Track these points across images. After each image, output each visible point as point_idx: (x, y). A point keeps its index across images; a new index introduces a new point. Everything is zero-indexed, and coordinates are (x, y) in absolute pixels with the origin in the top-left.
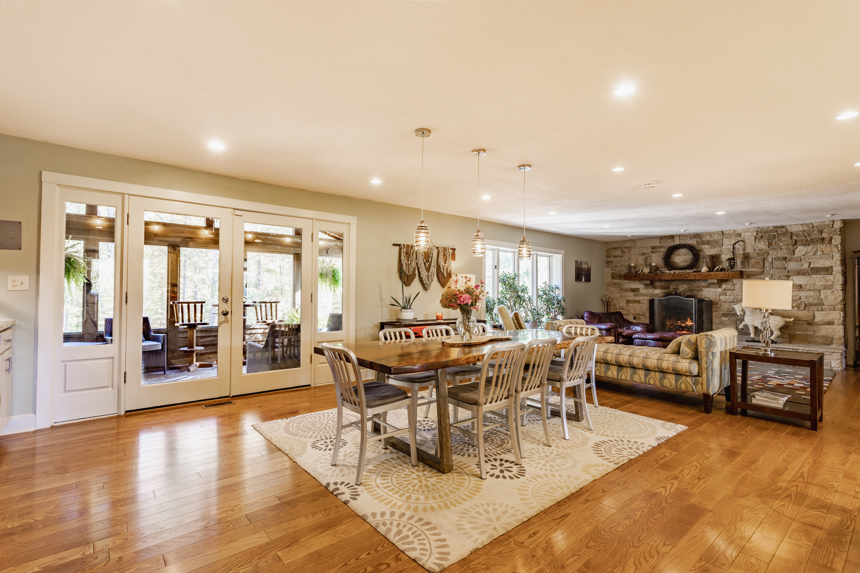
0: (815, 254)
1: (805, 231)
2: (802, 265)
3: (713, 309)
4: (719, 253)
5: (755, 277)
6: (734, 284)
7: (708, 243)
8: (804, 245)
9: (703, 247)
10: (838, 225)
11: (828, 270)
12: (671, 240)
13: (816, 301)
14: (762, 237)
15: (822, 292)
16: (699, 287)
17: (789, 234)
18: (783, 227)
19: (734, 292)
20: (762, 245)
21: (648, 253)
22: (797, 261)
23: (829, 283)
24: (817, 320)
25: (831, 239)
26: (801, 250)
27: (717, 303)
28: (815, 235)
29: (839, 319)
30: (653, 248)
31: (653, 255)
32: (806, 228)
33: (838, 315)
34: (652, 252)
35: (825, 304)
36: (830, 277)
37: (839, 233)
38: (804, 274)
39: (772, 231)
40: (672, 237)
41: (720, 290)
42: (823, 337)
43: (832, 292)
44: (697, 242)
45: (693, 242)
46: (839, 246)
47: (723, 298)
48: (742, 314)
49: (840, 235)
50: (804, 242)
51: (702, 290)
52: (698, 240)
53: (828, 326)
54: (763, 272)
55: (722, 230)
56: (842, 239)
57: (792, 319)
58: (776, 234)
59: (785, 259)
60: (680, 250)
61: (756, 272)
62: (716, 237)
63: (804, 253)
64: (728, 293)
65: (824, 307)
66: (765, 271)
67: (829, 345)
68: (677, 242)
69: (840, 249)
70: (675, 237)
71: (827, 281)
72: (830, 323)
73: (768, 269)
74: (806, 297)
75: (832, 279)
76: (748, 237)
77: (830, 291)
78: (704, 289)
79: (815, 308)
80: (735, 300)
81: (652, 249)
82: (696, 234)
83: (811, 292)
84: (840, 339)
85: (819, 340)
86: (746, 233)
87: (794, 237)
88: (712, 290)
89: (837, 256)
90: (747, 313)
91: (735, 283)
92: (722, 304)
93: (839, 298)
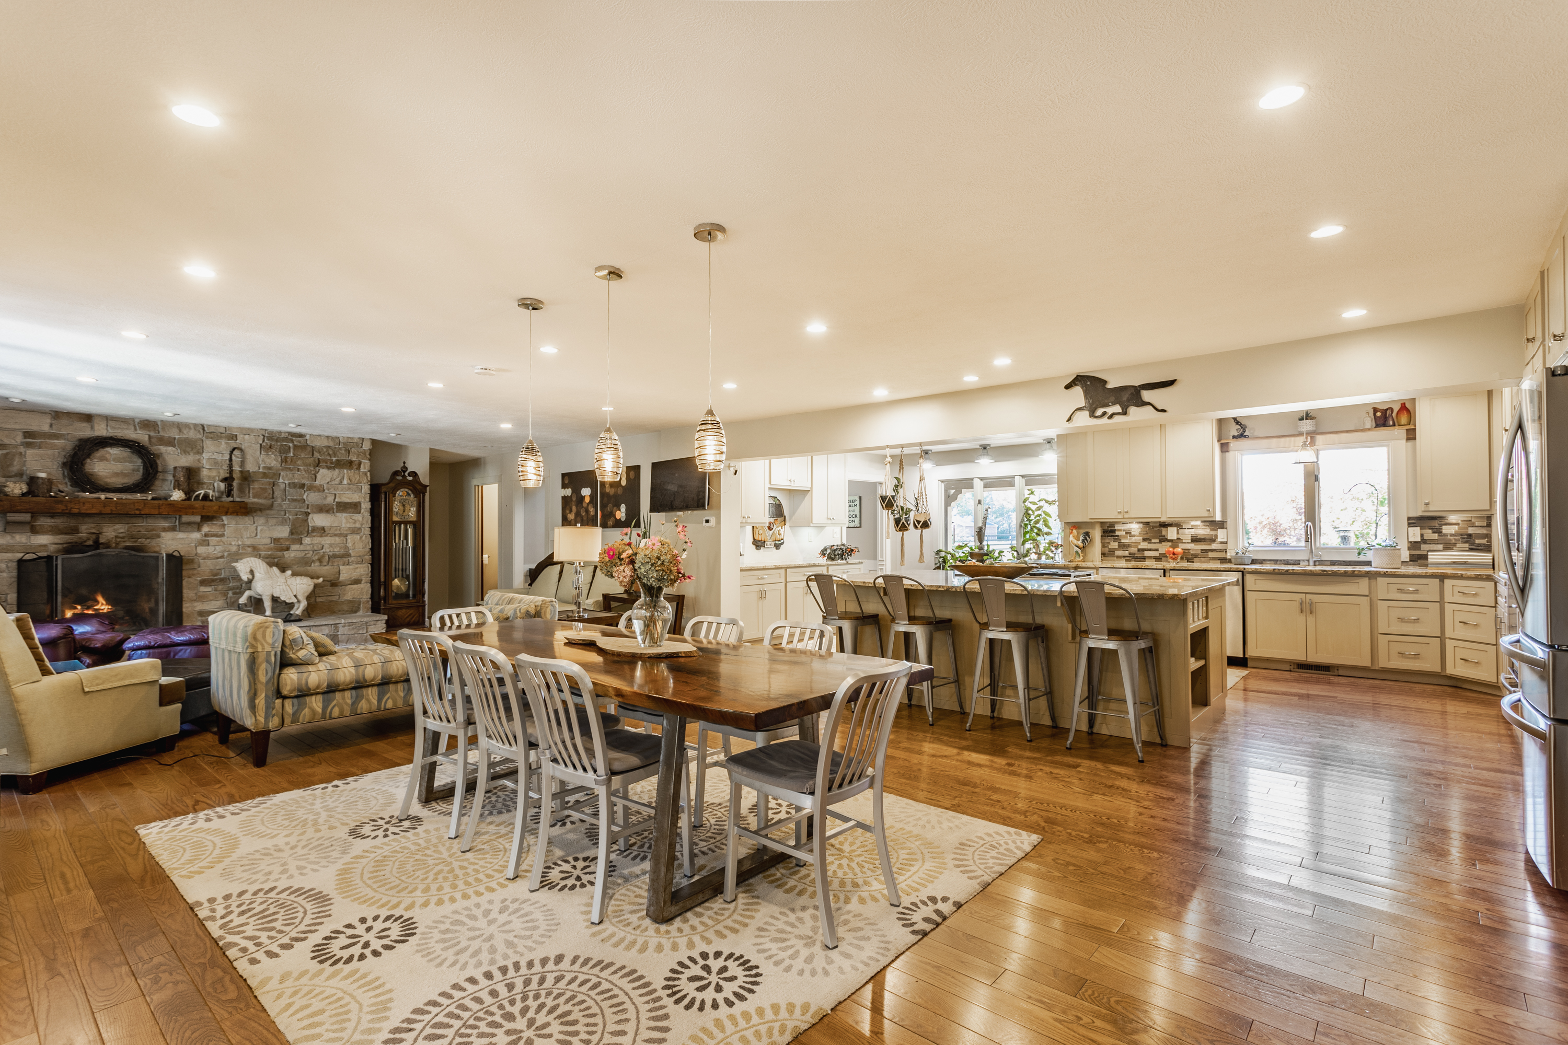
0: (341, 482)
1: (329, 447)
2: (325, 498)
3: (184, 573)
4: (194, 465)
5: (259, 513)
6: (224, 525)
7: (171, 442)
8: (329, 468)
9: (163, 449)
10: (367, 446)
11: (354, 507)
12: (85, 424)
13: (342, 552)
14: (270, 447)
15: (349, 537)
16: (153, 530)
17: (309, 449)
18: (301, 436)
19: (224, 539)
20: (273, 461)
21: (16, 446)
22: (319, 490)
23: (358, 525)
24: (342, 578)
25: (360, 464)
26: (324, 475)
27: (191, 561)
28: (342, 455)
29: (366, 575)
30: (28, 434)
31: (30, 452)
32: (331, 444)
33: (365, 569)
34: (28, 445)
35: (352, 554)
36: (358, 517)
37: (368, 457)
38: (328, 511)
39: (286, 439)
40: (88, 418)
41: (196, 535)
42: (350, 602)
43: (361, 538)
44: (150, 437)
45: (142, 436)
46: (368, 474)
47: (201, 550)
48: (250, 577)
49: (369, 460)
50: (329, 465)
51: (159, 536)
52: (152, 434)
53: (355, 586)
54: (272, 505)
55: (202, 422)
56: (371, 464)
57: (321, 580)
58: (291, 445)
59: (302, 486)
60: (109, 449)
61: (261, 504)
62: (192, 434)
63: (328, 480)
64: (213, 540)
65: (351, 559)
66: (276, 504)
67: (356, 612)
68: (101, 430)
69: (368, 479)
70: (96, 420)
71: (355, 522)
72: (357, 581)
73: (279, 500)
74: (331, 545)
75: (360, 519)
76: (250, 443)
77: (358, 537)
78: (163, 534)
79: (341, 561)
80: (226, 554)
81: (25, 437)
82: (147, 421)
83: (337, 538)
84: (369, 598)
85: (345, 608)
86: (247, 437)
87: (317, 455)
88: (181, 535)
89: (366, 489)
90: (257, 575)
91: (226, 522)
92: (202, 561)
93: (367, 546)
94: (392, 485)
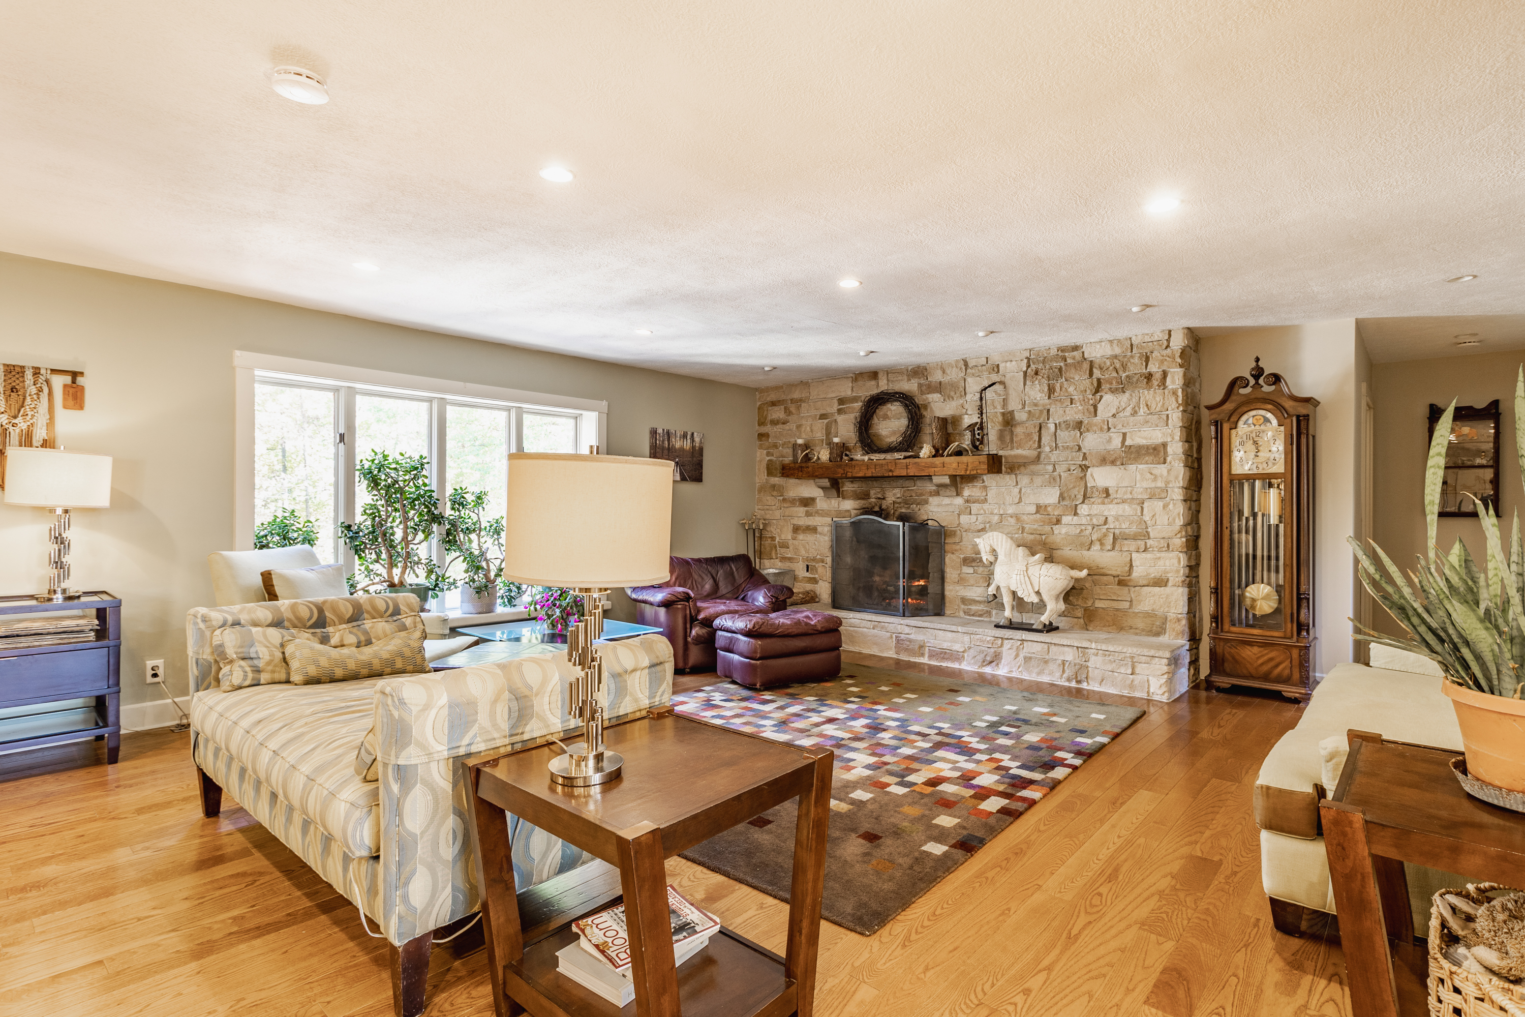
0: (1135, 413)
1: (1116, 357)
2: (1109, 440)
3: (947, 547)
4: (957, 413)
5: (1023, 469)
6: (985, 487)
7: (939, 388)
8: (1113, 391)
9: (930, 396)
10: (1179, 342)
11: (1157, 452)
12: (873, 383)
13: (1134, 529)
14: (1036, 373)
15: (1146, 505)
16: (921, 495)
17: (1086, 366)
18: (1076, 348)
19: (986, 506)
20: (1037, 392)
21: (832, 414)
22: (1101, 429)
23: (1160, 484)
24: (1135, 574)
25: (1165, 374)
26: (1109, 402)
27: (953, 534)
28: (1136, 367)
29: (1178, 571)
30: (841, 401)
31: (840, 418)
32: (1117, 351)
33: (1175, 561)
34: (840, 411)
35: (1152, 535)
36: (1162, 470)
37: (1179, 361)
38: (1113, 463)
39: (1056, 358)
40: (874, 375)
41: (959, 501)
42: (1148, 615)
43: (1165, 507)
44: (920, 385)
45: (909, 386)
46: (1180, 391)
47: (964, 519)
48: (992, 559)
49: (1181, 366)
50: (1114, 385)
51: (926, 502)
52: (922, 381)
53: (1157, 589)
54: (1038, 457)
55: (964, 357)
56: (1185, 375)
57: (1085, 573)
58: (1062, 364)
59: (1079, 425)
60: (889, 406)
61: (1025, 457)
62: (954, 375)
63: (1114, 411)
64: (975, 507)
65: (1149, 542)
66: (1043, 456)
67: (1158, 634)
68: (883, 385)
69: (1180, 402)
70: (880, 375)
71: (1155, 479)
72: (1160, 582)
73: (1047, 449)
74: (1117, 518)
75: (1165, 473)
76: (1013, 370)
77: (1161, 504)
78: (931, 499)
79: (1131, 545)
80: (988, 526)
81: (840, 404)
82: (919, 367)
83: (1126, 506)
84: (1179, 620)
85: (1140, 624)
86: (1008, 364)
87: (1097, 373)
88: (947, 501)
89: (1176, 417)
90: (1001, 557)
91: (986, 483)
92: (964, 534)
93: (1177, 520)
94: (1229, 406)
